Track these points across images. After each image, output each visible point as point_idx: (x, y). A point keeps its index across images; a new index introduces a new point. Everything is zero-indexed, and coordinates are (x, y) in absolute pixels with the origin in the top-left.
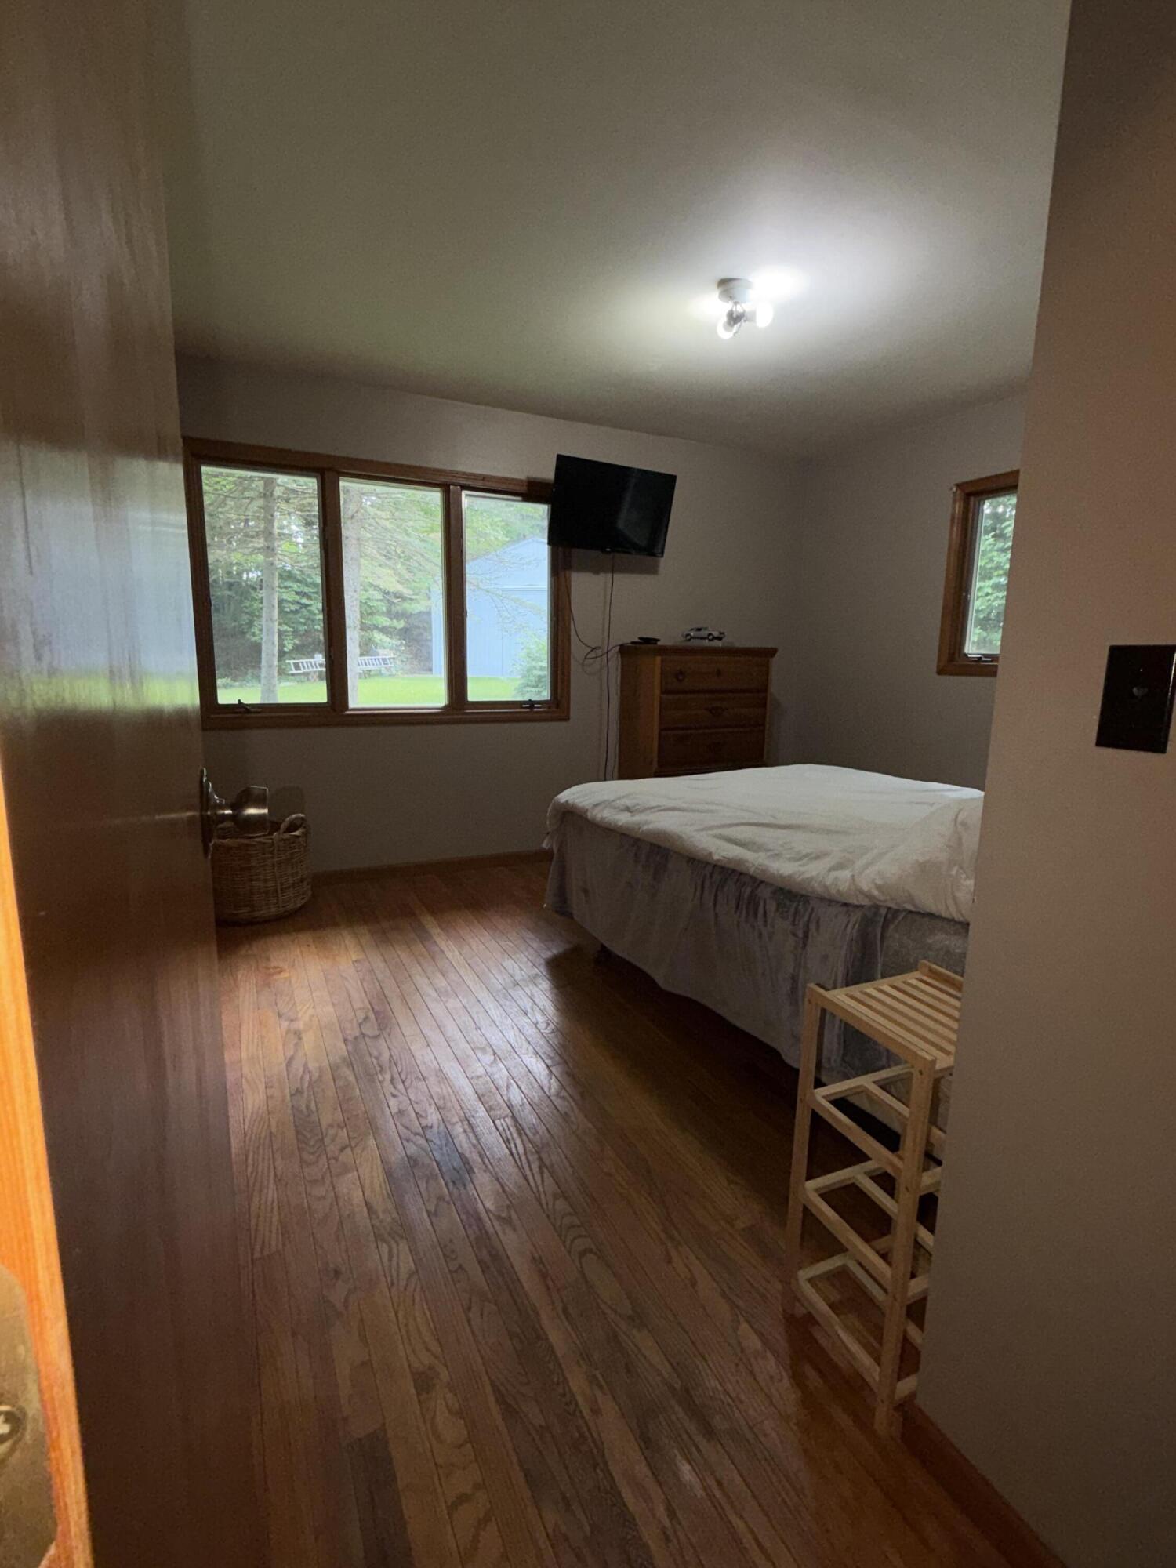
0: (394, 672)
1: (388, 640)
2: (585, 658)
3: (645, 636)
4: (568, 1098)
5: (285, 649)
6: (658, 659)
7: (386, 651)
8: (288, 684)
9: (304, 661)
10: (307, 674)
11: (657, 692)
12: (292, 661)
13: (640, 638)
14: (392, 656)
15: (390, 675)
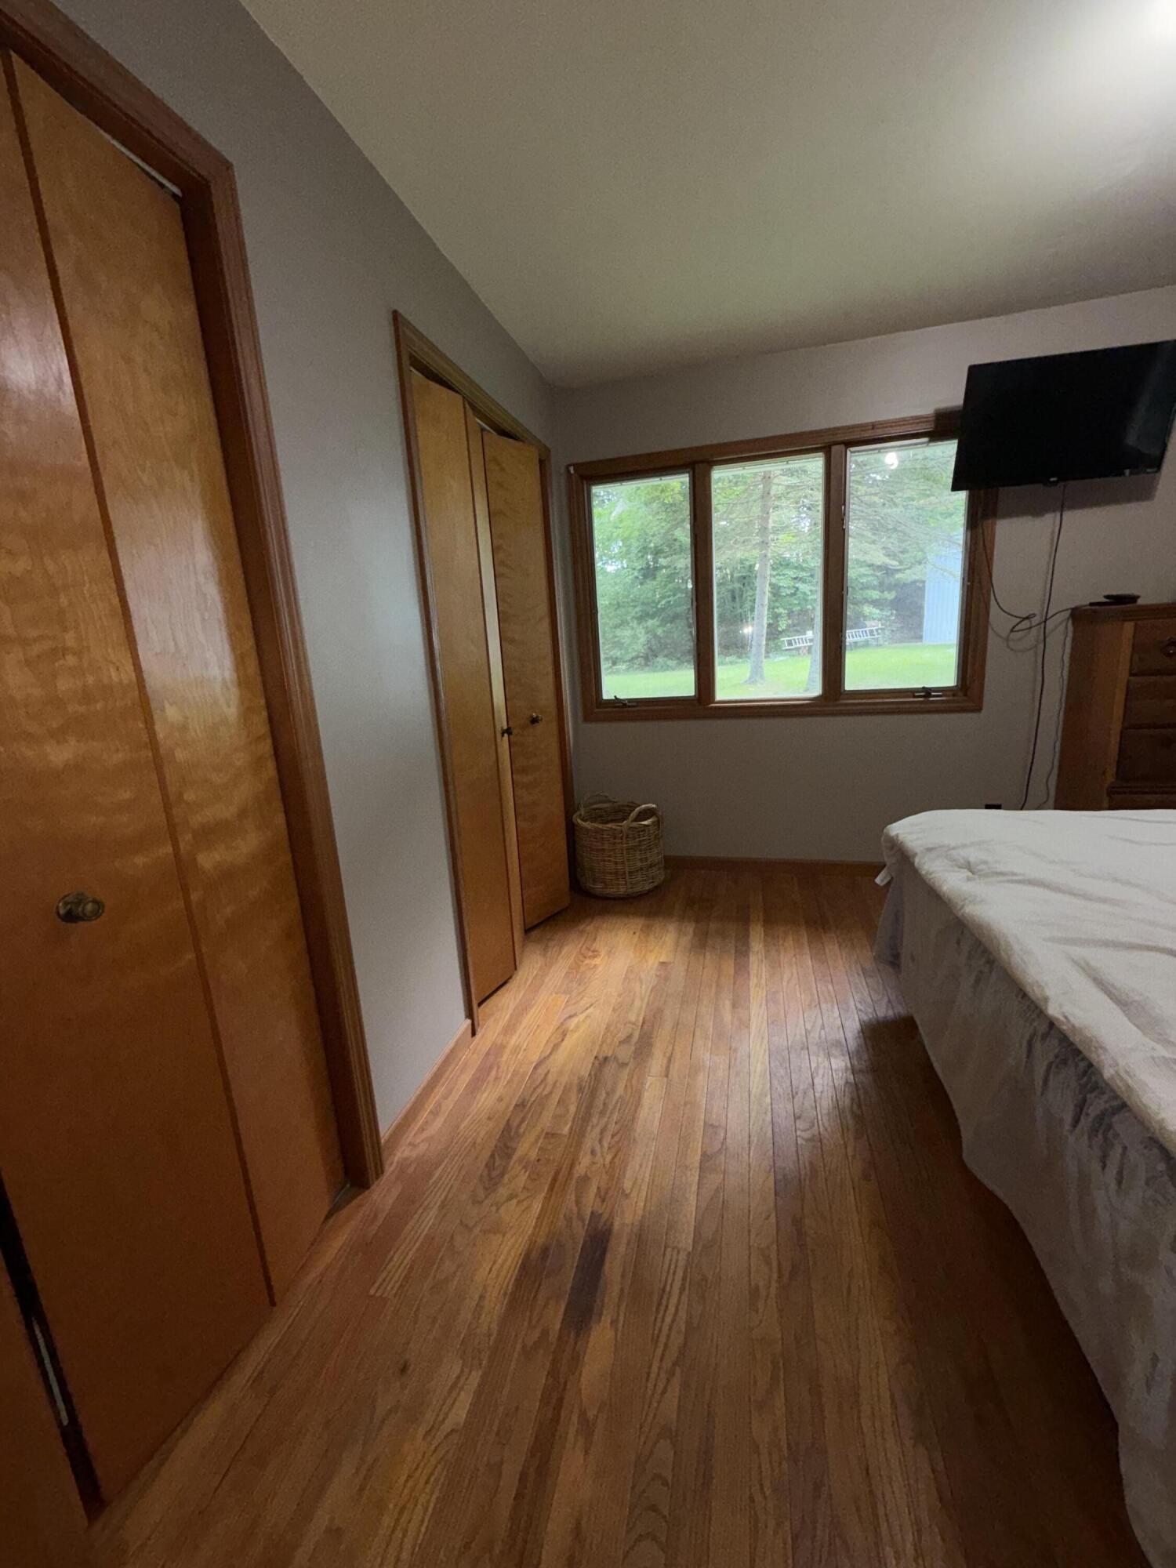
0: (881, 642)
1: (878, 611)
2: (1012, 631)
3: (1114, 593)
4: (775, 1264)
5: (780, 629)
6: (1129, 627)
7: (873, 623)
8: (781, 658)
9: (796, 638)
10: (798, 649)
11: (1123, 673)
12: (785, 639)
13: (1107, 597)
14: (880, 626)
15: (877, 645)
